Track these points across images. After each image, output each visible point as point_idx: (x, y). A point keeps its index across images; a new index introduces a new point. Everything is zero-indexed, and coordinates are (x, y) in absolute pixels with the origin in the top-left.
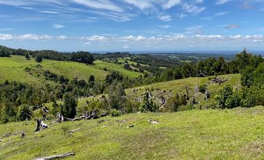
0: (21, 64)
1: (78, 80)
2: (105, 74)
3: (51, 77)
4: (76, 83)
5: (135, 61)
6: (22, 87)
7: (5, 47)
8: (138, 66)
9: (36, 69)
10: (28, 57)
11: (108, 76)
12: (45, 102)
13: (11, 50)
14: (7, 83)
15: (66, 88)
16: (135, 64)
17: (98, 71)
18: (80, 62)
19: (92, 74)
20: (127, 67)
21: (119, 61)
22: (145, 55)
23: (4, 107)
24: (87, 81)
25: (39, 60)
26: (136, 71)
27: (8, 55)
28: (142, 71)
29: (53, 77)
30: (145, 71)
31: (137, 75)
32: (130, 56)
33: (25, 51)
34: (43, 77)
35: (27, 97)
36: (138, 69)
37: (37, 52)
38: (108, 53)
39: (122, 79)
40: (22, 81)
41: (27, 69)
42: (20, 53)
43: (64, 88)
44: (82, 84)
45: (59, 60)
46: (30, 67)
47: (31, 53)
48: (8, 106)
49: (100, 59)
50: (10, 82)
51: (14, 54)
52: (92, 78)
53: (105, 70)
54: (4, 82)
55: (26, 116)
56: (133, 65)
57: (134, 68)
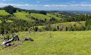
0: (25, 14)
1: (41, 20)
2: (50, 18)
3: (33, 18)
4: (41, 21)
5: (60, 14)
6: (25, 21)
7: (20, 9)
8: (61, 16)
9: (29, 16)
10: (26, 12)
11: (51, 19)
12: (31, 27)
13: (22, 9)
14: (20, 20)
15: (38, 22)
16: (60, 15)
17: (48, 17)
18: (42, 14)
19: (46, 18)
20: (57, 16)
21: (55, 14)
22: (64, 12)
23: (21, 27)
24: (44, 20)
25: (30, 13)
26: (60, 17)
27: (21, 11)
28: (62, 18)
29: (34, 18)
30: (63, 17)
31: (60, 19)
32: (59, 12)
33: (25, 10)
34: (31, 18)
35: (27, 25)
36: (61, 17)
37: (29, 10)
38: (52, 11)
39: (55, 20)
40: (25, 19)
41: (26, 16)
42: (24, 10)
43: (37, 22)
44: (42, 21)
45: (36, 13)
46: (27, 15)
47: (28, 11)
48: (22, 27)
49: (49, 13)
50: (21, 20)
51: (22, 11)
52: (46, 19)
53: (50, 17)
54: (19, 19)
55: (27, 30)
56: (59, 15)
57: (59, 16)
